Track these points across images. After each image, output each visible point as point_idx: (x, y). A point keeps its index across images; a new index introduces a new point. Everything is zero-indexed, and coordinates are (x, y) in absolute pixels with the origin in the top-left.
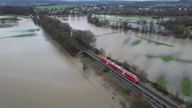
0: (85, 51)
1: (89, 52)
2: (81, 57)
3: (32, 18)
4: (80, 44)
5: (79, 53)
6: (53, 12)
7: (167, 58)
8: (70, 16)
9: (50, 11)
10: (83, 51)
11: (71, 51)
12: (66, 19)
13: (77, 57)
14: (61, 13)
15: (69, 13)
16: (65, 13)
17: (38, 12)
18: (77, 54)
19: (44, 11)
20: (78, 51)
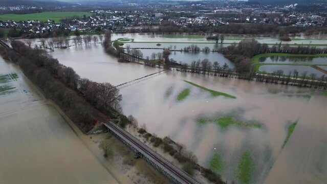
0: (105, 124)
1: (111, 126)
2: (99, 133)
4: (96, 108)
5: (96, 127)
6: (37, 30)
7: (225, 121)
9: (30, 28)
10: (102, 123)
11: (82, 124)
12: (65, 48)
13: (92, 134)
14: (55, 33)
15: (70, 31)
16: (61, 33)
17: (7, 31)
18: (92, 128)
19: (19, 27)
20: (94, 124)
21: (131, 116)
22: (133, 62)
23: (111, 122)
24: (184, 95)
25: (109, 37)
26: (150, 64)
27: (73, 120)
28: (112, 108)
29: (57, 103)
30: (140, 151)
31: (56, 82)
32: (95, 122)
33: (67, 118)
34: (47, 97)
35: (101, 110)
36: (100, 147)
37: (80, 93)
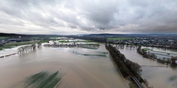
0: (133, 78)
1: (135, 79)
2: (129, 80)
3: (105, 45)
4: (130, 70)
5: (129, 77)
6: (115, 42)
8: (125, 45)
10: (131, 77)
11: (124, 74)
12: (123, 48)
13: (127, 79)
14: (120, 43)
15: (125, 43)
16: (122, 44)
17: (108, 42)
18: (127, 77)
21: (145, 80)
22: (151, 59)
23: (135, 78)
25: (140, 47)
27: (120, 71)
28: (136, 73)
29: (117, 64)
31: (118, 58)
32: (128, 75)
33: (119, 70)
34: (114, 61)
35: (132, 72)
36: (129, 84)
37: (125, 63)
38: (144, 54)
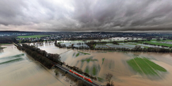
0: (56, 65)
1: (58, 65)
2: (54, 68)
3: (15, 45)
5: (53, 66)
6: (32, 40)
7: (88, 60)
8: (44, 42)
9: (30, 40)
10: (55, 65)
11: (48, 66)
12: (42, 45)
13: (52, 69)
14: (38, 41)
15: (44, 40)
16: (41, 41)
17: (20, 41)
19: (25, 40)
20: (52, 66)
21: (64, 62)
22: (64, 48)
23: (58, 64)
24: (78, 55)
25: (56, 42)
26: (68, 48)
27: (45, 66)
28: (58, 61)
29: (39, 61)
30: (67, 71)
31: (39, 55)
32: (52, 65)
33: (43, 65)
35: (54, 61)
36: (54, 72)
37: (47, 57)
38: (59, 46)
